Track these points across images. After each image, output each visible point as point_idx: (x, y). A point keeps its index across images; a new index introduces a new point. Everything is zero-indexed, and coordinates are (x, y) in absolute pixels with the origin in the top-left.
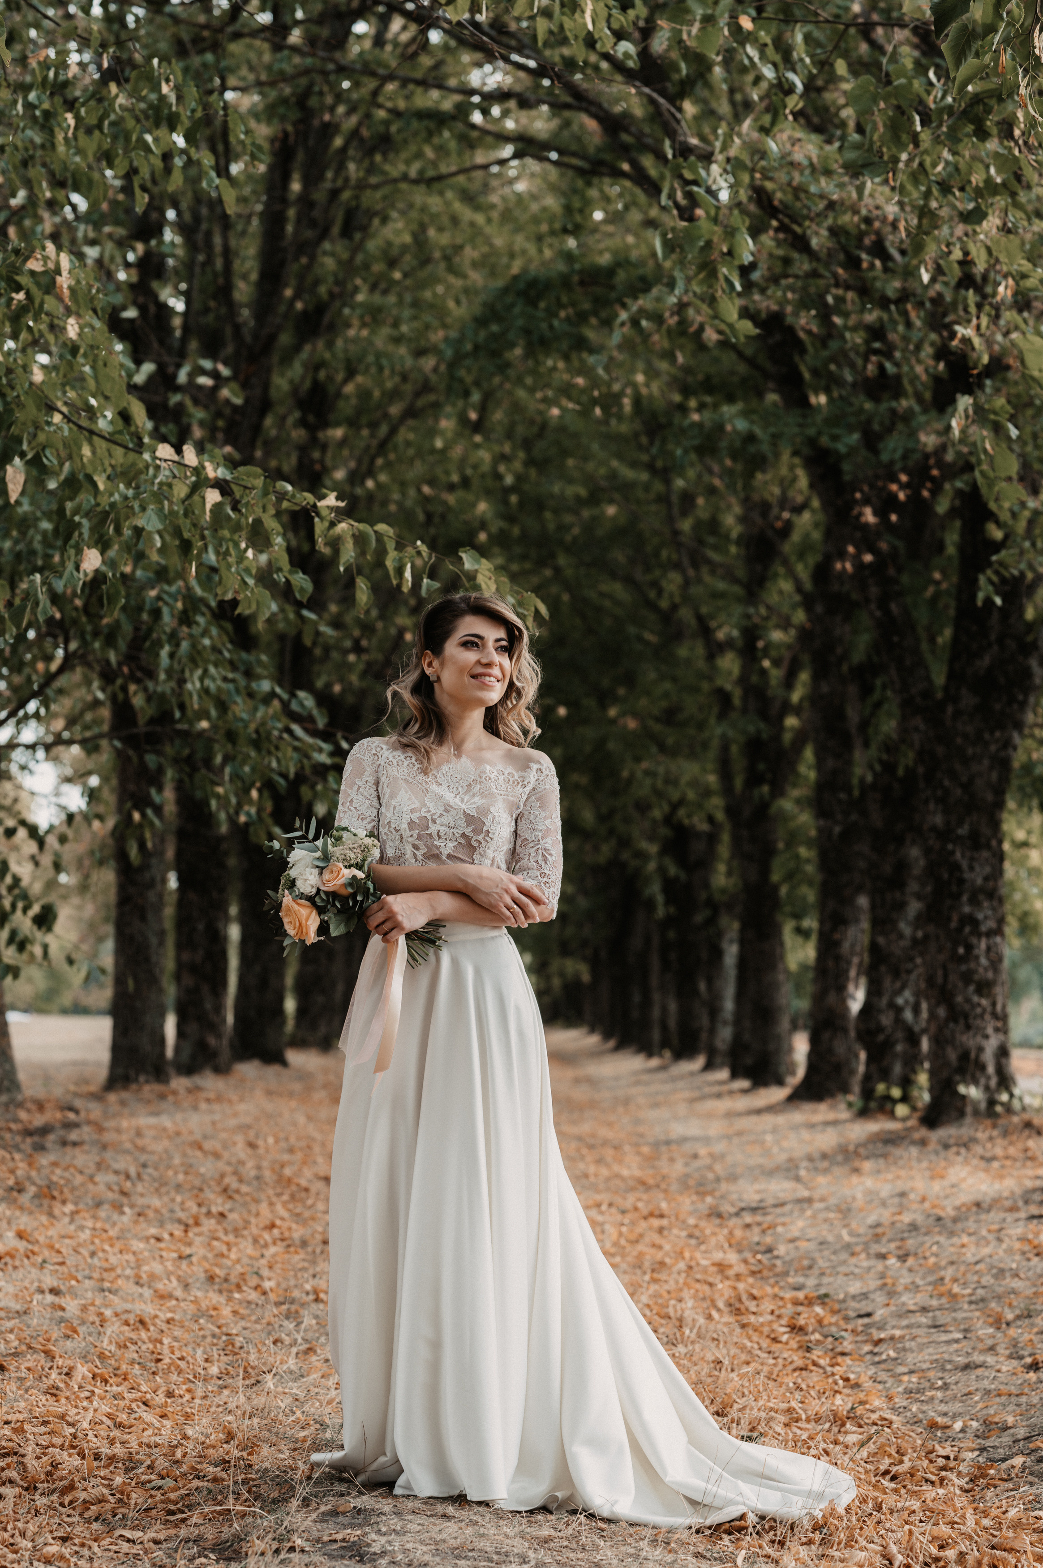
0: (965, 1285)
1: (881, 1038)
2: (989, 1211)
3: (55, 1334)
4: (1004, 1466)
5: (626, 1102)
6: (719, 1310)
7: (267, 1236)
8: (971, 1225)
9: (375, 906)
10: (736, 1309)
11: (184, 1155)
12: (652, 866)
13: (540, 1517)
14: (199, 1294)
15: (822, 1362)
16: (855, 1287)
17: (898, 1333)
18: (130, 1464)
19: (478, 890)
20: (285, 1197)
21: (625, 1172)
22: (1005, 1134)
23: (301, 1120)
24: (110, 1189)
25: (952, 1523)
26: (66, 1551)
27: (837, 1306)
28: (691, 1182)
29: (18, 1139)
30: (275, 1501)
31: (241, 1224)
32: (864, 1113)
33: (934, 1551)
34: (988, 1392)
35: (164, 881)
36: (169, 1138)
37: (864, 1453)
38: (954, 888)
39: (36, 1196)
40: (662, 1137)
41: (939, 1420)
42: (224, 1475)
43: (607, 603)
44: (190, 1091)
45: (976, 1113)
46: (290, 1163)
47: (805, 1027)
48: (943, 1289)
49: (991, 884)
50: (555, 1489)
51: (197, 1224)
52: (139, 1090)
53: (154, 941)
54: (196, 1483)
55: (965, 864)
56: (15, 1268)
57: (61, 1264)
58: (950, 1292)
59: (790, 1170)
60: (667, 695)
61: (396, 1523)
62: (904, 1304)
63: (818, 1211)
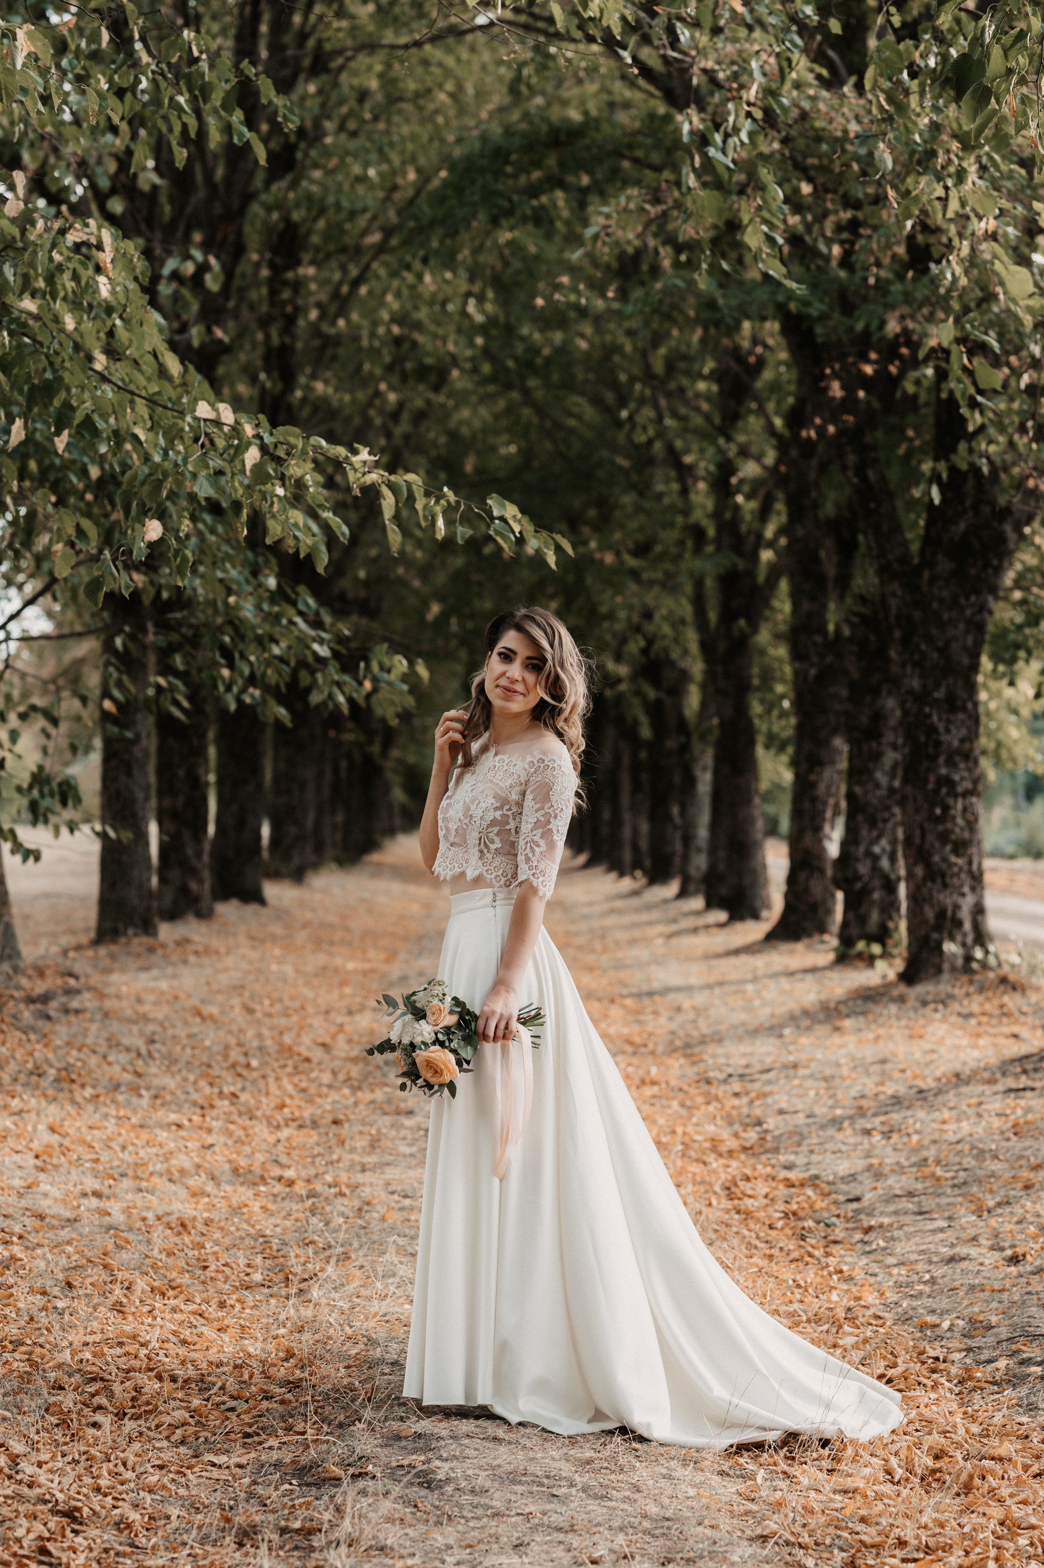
0: (947, 1167)
1: (858, 885)
2: (967, 1083)
3: (110, 1245)
4: (990, 1368)
5: (603, 937)
6: (717, 1195)
7: (279, 1117)
8: (951, 1098)
10: (730, 1190)
11: (186, 1024)
12: (626, 688)
14: (228, 1188)
15: (816, 1253)
16: (843, 1167)
17: (886, 1220)
18: (203, 1384)
20: (289, 1069)
22: (981, 990)
23: (289, 971)
24: (124, 1069)
25: (944, 1432)
26: (165, 1480)
27: (827, 1188)
28: (678, 1042)
29: (22, 1006)
30: (341, 1425)
31: (253, 1104)
32: (843, 958)
33: (930, 1462)
34: (972, 1287)
36: (168, 1002)
38: (931, 751)
39: (57, 1080)
40: (645, 988)
41: (928, 1317)
44: (177, 941)
45: (953, 969)
46: (289, 1029)
48: (927, 1171)
49: (967, 746)
51: (212, 1107)
52: (127, 944)
54: (265, 1404)
55: (941, 727)
56: (55, 1167)
57: (97, 1161)
58: (933, 1175)
59: (774, 1030)
60: (641, 528)
61: (453, 1448)
62: (891, 1188)
63: (804, 1078)
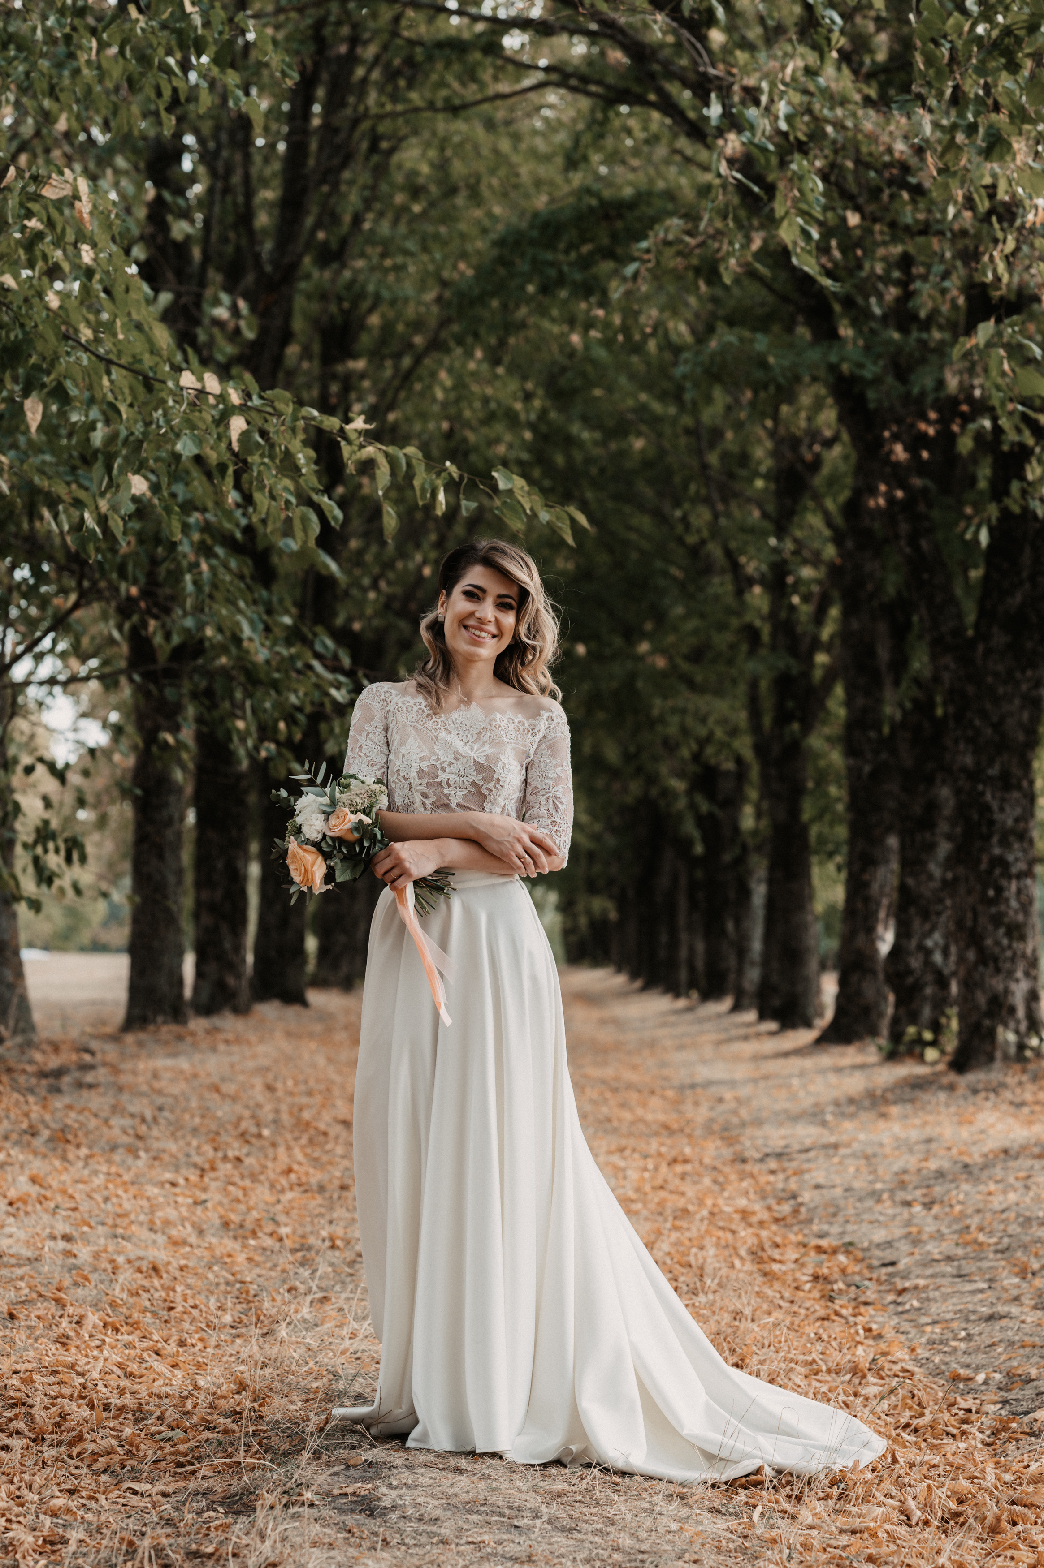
0: (991, 1233)
1: (910, 980)
2: (1016, 1157)
3: (67, 1282)
4: (1026, 1419)
5: (652, 1044)
6: (742, 1259)
7: (284, 1181)
8: (998, 1172)
9: (382, 853)
10: (757, 1255)
11: (201, 1098)
12: (681, 804)
13: (553, 1471)
14: (214, 1240)
15: (844, 1312)
16: (880, 1235)
17: (922, 1282)
18: (140, 1414)
19: (489, 837)
20: (303, 1142)
21: (649, 1117)
22: (1035, 1079)
23: (321, 1061)
24: (125, 1132)
25: (972, 1478)
26: (73, 1504)
27: (860, 1255)
28: (716, 1127)
29: (33, 1081)
30: (285, 1454)
31: (257, 1168)
32: (892, 1056)
33: (953, 1506)
34: (1011, 1343)
35: (182, 818)
36: (186, 1079)
37: (885, 1405)
38: (984, 829)
39: (50, 1140)
40: (688, 1081)
41: (962, 1372)
42: (235, 1427)
43: (633, 536)
44: (208, 1032)
45: (1006, 1058)
46: (309, 1106)
47: (835, 967)
48: (968, 1238)
49: (1022, 825)
50: (570, 1441)
51: (213, 1169)
52: (157, 1031)
53: (172, 879)
54: (206, 1434)
55: (995, 805)
56: (27, 1213)
57: (74, 1209)
58: (975, 1241)
59: (815, 1115)
60: (695, 632)
61: (407, 1477)
62: (929, 1253)
63: (844, 1157)
